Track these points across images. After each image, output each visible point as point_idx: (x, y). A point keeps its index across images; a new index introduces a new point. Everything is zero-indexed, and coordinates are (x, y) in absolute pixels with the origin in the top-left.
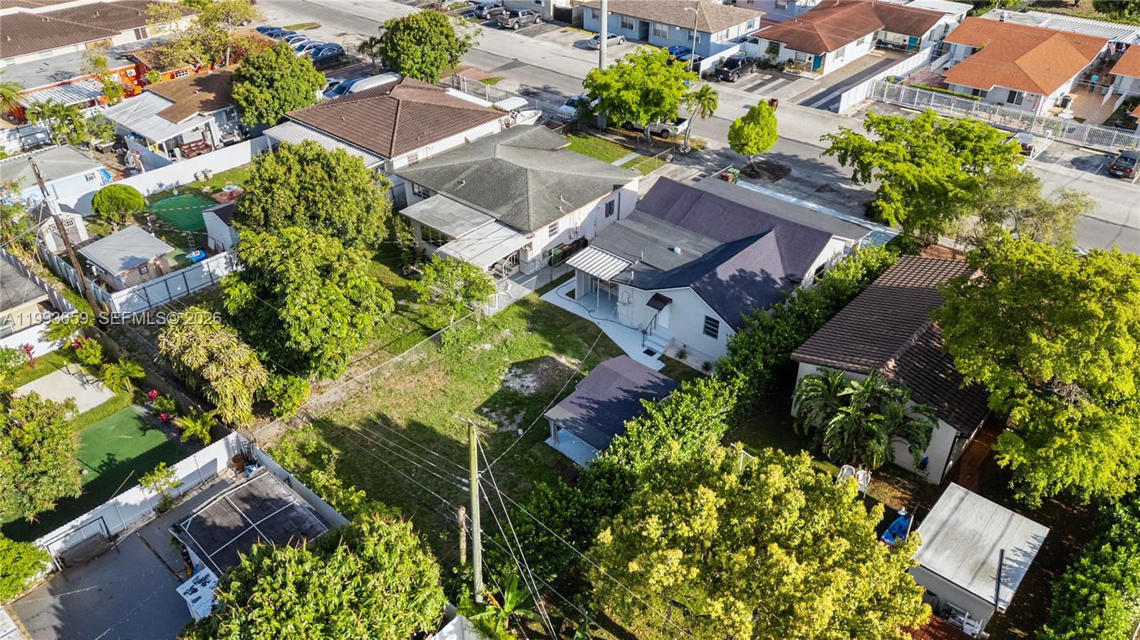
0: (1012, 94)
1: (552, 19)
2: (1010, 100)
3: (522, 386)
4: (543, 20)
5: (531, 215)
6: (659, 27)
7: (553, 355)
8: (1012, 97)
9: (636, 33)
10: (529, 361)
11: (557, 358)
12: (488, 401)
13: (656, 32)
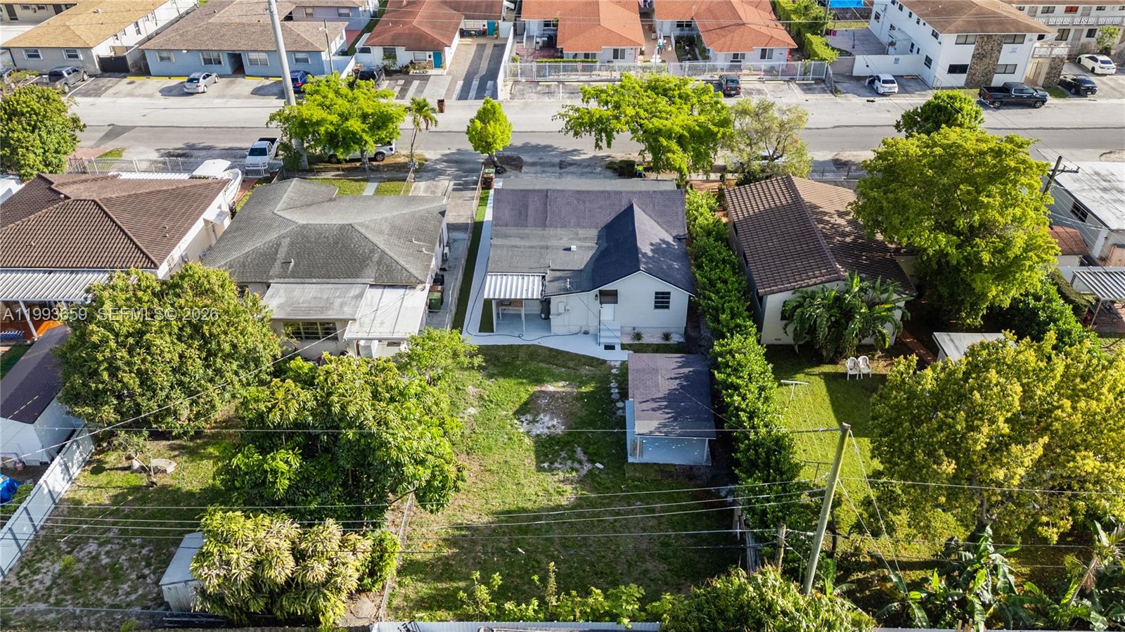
0: (616, 51)
1: (99, 72)
2: (616, 57)
3: (548, 428)
4: (90, 76)
5: (406, 266)
6: (253, 56)
7: (537, 388)
8: (616, 54)
9: (226, 66)
10: (526, 404)
11: (543, 389)
12: (537, 457)
13: (253, 62)
